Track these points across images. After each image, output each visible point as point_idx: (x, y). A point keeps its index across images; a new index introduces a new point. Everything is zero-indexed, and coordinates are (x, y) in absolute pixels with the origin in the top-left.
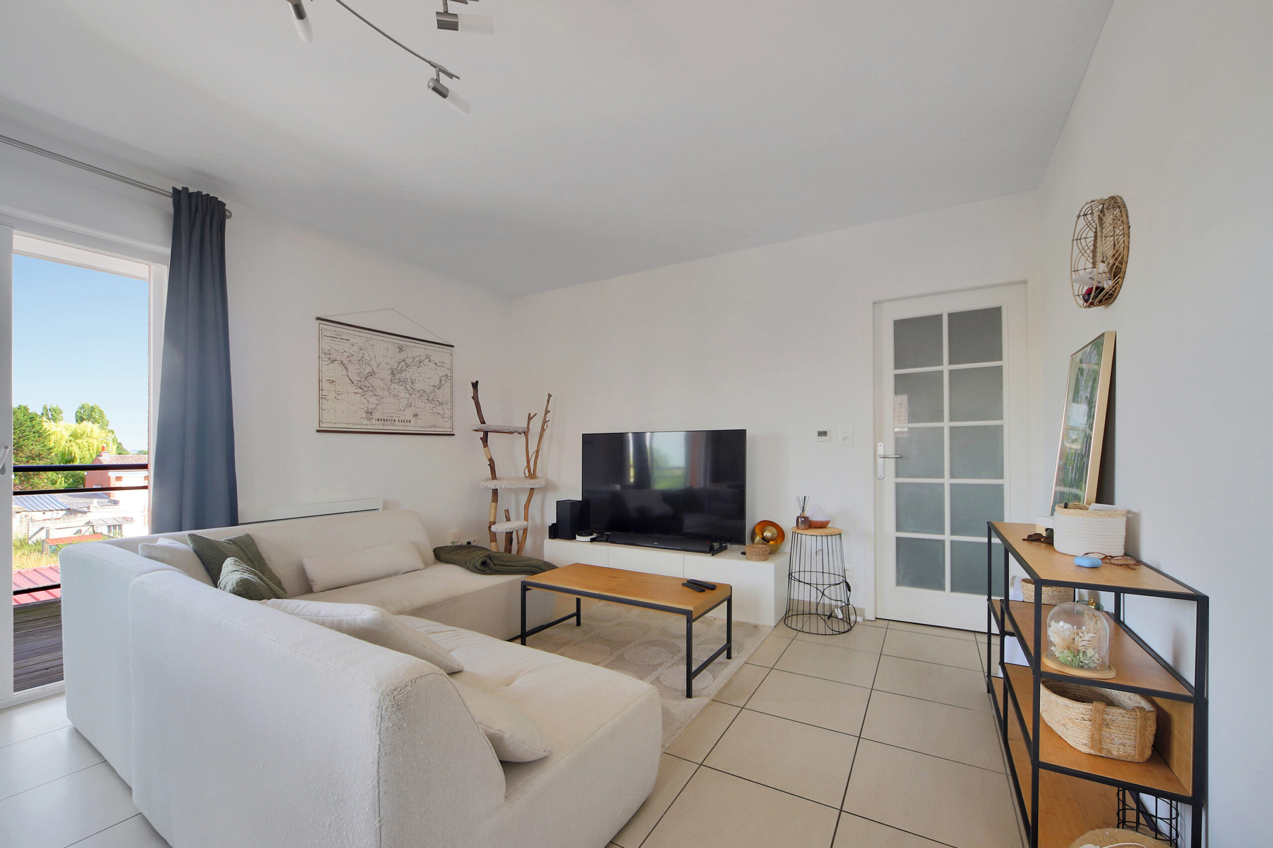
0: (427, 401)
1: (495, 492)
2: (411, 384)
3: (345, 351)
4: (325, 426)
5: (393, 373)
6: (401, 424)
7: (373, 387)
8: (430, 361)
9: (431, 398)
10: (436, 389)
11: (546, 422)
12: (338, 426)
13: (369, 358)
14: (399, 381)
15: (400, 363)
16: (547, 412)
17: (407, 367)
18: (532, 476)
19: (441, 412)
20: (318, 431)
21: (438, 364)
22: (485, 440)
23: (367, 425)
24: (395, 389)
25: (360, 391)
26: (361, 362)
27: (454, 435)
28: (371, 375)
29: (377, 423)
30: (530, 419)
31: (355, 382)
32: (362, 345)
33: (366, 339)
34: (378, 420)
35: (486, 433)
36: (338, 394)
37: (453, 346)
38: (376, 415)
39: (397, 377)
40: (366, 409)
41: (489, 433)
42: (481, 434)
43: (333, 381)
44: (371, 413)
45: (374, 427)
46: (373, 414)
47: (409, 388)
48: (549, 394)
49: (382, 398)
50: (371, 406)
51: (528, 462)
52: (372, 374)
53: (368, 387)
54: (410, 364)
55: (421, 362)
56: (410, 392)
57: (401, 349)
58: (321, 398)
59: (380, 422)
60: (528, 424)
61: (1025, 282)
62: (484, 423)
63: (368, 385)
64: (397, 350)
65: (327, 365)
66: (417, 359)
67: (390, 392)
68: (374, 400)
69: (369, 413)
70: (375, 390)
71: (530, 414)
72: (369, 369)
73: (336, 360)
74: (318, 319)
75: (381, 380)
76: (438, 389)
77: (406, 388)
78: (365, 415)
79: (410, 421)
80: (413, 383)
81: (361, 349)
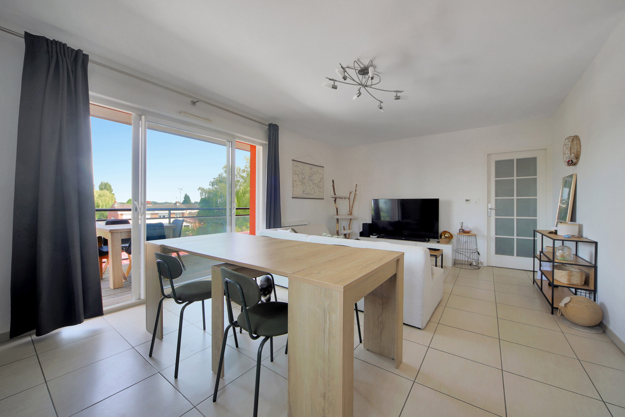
0: (317, 187)
1: (338, 220)
3: (299, 170)
4: (294, 196)
5: (309, 178)
6: (311, 195)
7: (305, 182)
8: (318, 173)
11: (356, 195)
12: (296, 196)
13: (304, 173)
14: (310, 180)
15: (311, 174)
16: (356, 191)
17: (313, 175)
18: (351, 214)
19: (321, 191)
20: (292, 198)
21: (320, 174)
22: (335, 201)
23: (303, 195)
24: (310, 183)
25: (301, 184)
26: (302, 174)
27: (324, 199)
29: (306, 195)
30: (350, 193)
31: (301, 181)
32: (302, 168)
33: (303, 166)
35: (336, 198)
36: (297, 185)
37: (324, 167)
38: (305, 192)
41: (337, 199)
42: (334, 199)
43: (296, 181)
45: (305, 196)
47: (313, 182)
48: (356, 184)
49: (307, 186)
50: (304, 189)
51: (350, 209)
56: (313, 184)
57: (312, 169)
58: (293, 186)
60: (350, 195)
61: (546, 149)
62: (336, 195)
63: (303, 182)
64: (310, 169)
65: (294, 175)
66: (315, 172)
67: (308, 184)
68: (305, 187)
69: (304, 191)
70: (305, 184)
71: (350, 192)
72: (304, 177)
73: (296, 174)
74: (293, 160)
75: (307, 180)
76: (320, 182)
78: (302, 192)
79: (313, 194)
80: (314, 181)
81: (302, 170)
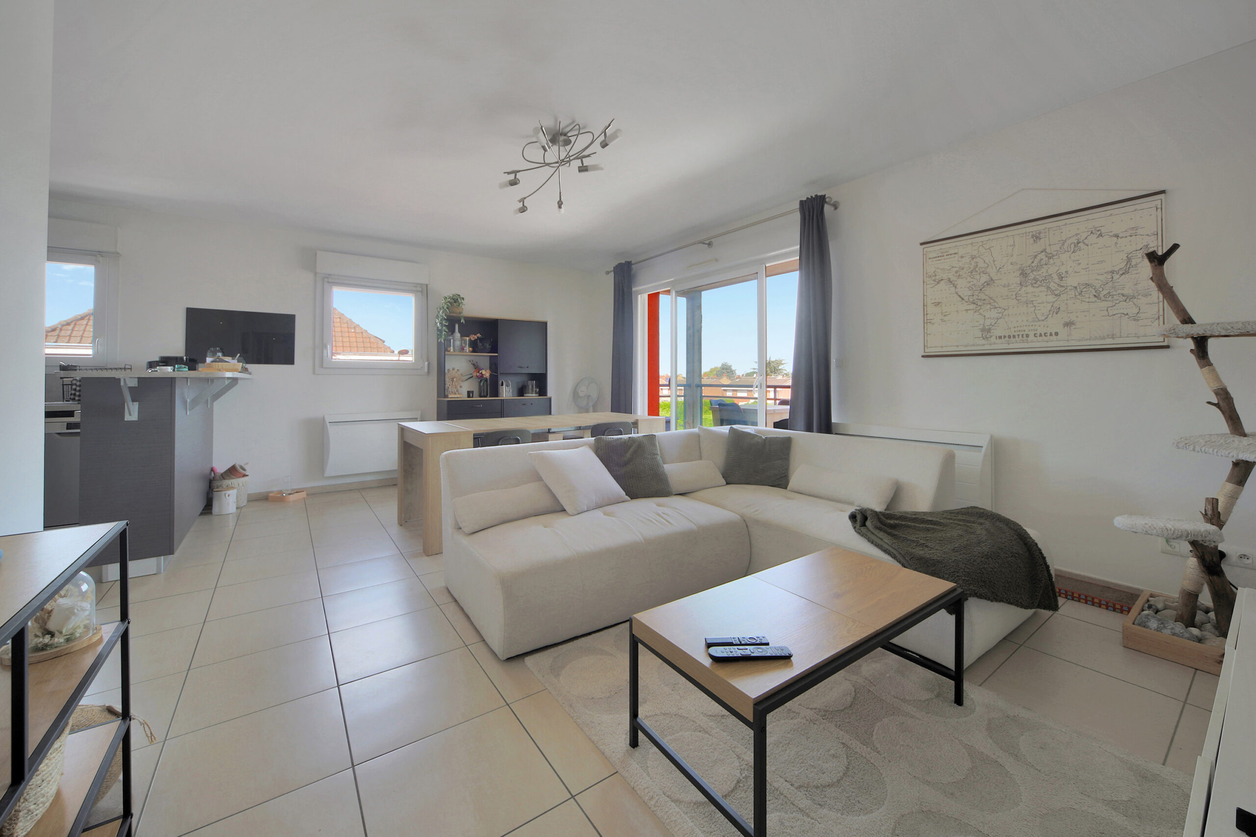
0: (1094, 299)
2: (1057, 280)
3: (953, 267)
4: (931, 351)
5: (1024, 274)
6: (1040, 339)
7: (991, 298)
8: (1101, 235)
9: (1105, 292)
10: (1116, 276)
12: (944, 349)
13: (985, 265)
14: (1034, 281)
15: (1036, 257)
17: (1050, 258)
19: (1132, 312)
20: (923, 356)
21: (1120, 235)
22: (1201, 352)
23: (984, 345)
24: (1027, 293)
25: (972, 306)
26: (973, 273)
28: (988, 284)
29: (999, 341)
31: (966, 298)
32: (975, 253)
33: (981, 244)
34: (1000, 337)
36: (945, 316)
37: (1164, 193)
38: (996, 332)
39: (1032, 276)
40: (982, 326)
43: (939, 303)
44: (989, 331)
45: (993, 347)
46: (992, 331)
47: (1053, 286)
49: (1005, 310)
50: (988, 322)
52: (990, 282)
53: (984, 300)
54: (1055, 253)
55: (1078, 243)
56: (1056, 292)
57: (1036, 238)
58: (926, 322)
59: (1003, 340)
62: (1192, 322)
63: (985, 297)
64: (1032, 241)
65: (933, 287)
66: (1069, 242)
67: (1018, 300)
68: (994, 314)
69: (986, 331)
70: (995, 301)
72: (984, 278)
73: (942, 280)
75: (1004, 287)
76: (1122, 275)
77: (1048, 288)
78: (980, 334)
79: (1056, 334)
80: (1061, 278)
81: (973, 258)
